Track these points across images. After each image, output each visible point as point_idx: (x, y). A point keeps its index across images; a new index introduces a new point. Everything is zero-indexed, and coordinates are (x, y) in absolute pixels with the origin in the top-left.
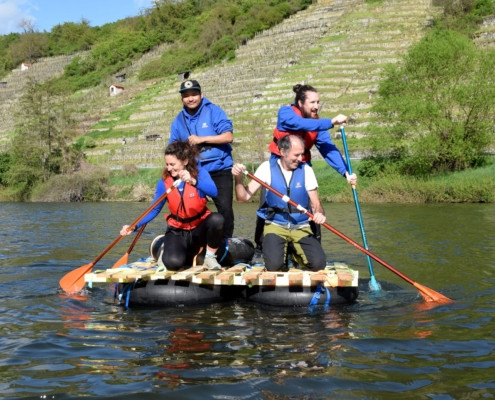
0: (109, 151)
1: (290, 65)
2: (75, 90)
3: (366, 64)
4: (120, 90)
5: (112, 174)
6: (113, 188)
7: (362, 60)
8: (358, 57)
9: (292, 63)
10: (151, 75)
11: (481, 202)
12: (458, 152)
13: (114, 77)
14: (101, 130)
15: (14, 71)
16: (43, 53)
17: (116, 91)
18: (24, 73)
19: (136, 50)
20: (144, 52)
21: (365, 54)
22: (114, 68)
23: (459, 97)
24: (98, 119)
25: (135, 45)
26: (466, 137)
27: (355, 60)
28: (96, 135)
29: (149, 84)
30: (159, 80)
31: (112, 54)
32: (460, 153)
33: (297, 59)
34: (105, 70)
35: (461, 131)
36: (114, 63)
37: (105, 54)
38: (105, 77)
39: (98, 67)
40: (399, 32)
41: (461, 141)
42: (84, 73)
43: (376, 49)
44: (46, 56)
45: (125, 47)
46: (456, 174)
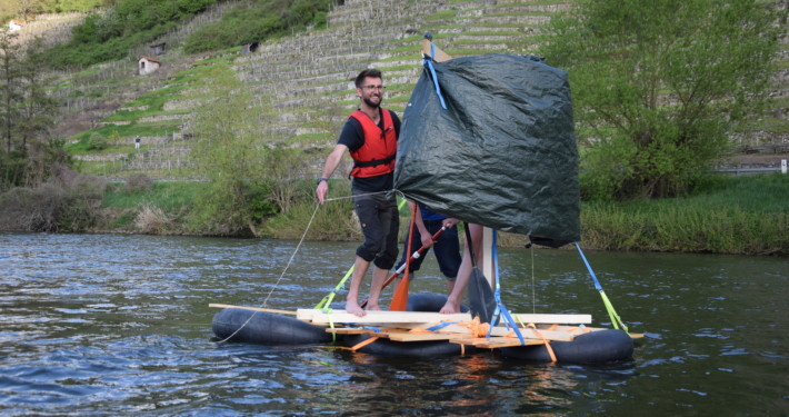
0: (125, 156)
1: (406, 36)
2: (89, 64)
3: (521, 36)
4: (156, 66)
5: (109, 189)
6: (107, 211)
7: (515, 30)
8: (508, 25)
9: (409, 32)
10: (203, 46)
13: (147, 48)
14: (118, 124)
16: (45, 8)
17: (149, 67)
19: (183, 10)
20: (196, 13)
21: (520, 20)
22: (149, 34)
24: (115, 107)
27: (505, 29)
28: (107, 131)
29: (199, 59)
30: (214, 53)
31: (148, 14)
33: (417, 27)
34: (135, 37)
36: (150, 27)
37: (138, 12)
38: (135, 46)
39: (127, 32)
42: (104, 40)
43: (538, 13)
44: (50, 12)
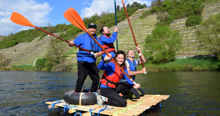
0: (72, 58)
1: (120, 35)
3: (140, 35)
5: (73, 64)
6: (74, 68)
7: (139, 34)
8: (138, 33)
9: (120, 34)
11: (174, 71)
12: (167, 58)
13: (73, 38)
14: (70, 52)
15: (46, 36)
18: (49, 37)
19: (78, 31)
20: (81, 32)
21: (140, 32)
22: (73, 36)
23: (167, 43)
24: (68, 49)
25: (78, 30)
26: (169, 53)
27: (137, 34)
28: (68, 53)
31: (72, 32)
32: (168, 58)
33: (122, 33)
34: (70, 36)
35: (168, 52)
36: (73, 34)
37: (70, 32)
38: (70, 38)
39: (68, 35)
40: (148, 26)
41: (168, 55)
42: (65, 37)
43: (143, 31)
45: (76, 30)
46: (167, 64)
